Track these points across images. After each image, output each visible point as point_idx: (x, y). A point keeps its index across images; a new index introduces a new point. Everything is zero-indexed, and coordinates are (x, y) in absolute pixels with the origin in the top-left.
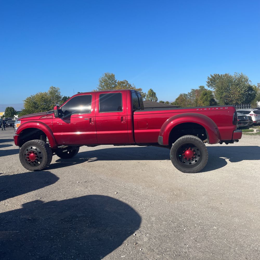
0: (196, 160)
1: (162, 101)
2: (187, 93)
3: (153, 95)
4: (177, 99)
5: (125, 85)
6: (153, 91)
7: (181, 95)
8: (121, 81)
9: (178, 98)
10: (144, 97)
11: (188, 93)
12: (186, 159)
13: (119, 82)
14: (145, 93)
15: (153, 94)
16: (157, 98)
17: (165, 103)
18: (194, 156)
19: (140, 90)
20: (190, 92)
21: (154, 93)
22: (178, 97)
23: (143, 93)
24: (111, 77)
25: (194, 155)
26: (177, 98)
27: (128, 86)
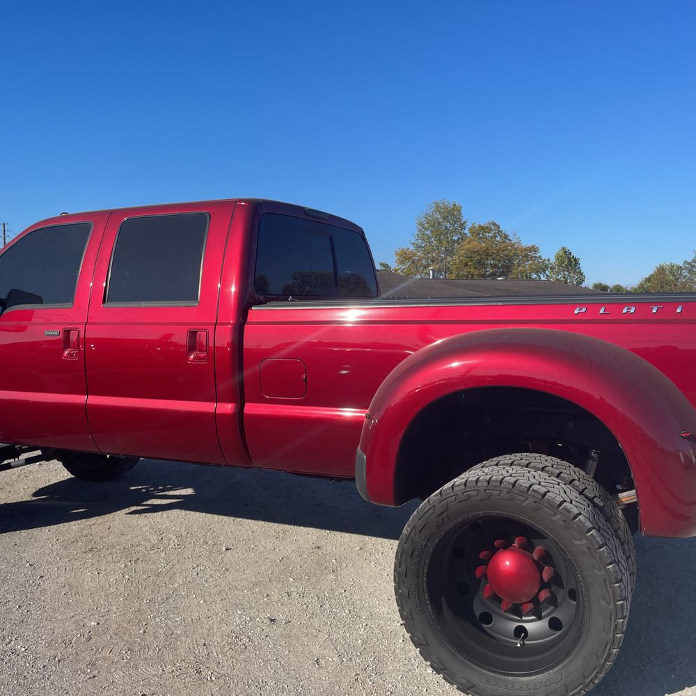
0: (553, 615)
1: (601, 284)
2: (681, 264)
3: (570, 265)
4: (648, 280)
5: (492, 237)
6: (570, 254)
7: (661, 270)
8: (479, 226)
9: (653, 276)
10: (544, 272)
11: (685, 262)
12: (496, 599)
13: (475, 227)
14: (549, 260)
15: (569, 262)
16: (582, 274)
17: (611, 291)
18: (544, 595)
19: (534, 249)
20: (689, 261)
21: (575, 260)
22: (652, 273)
23: (541, 259)
24: (453, 214)
25: (544, 586)
26: (647, 276)
27: (498, 239)
